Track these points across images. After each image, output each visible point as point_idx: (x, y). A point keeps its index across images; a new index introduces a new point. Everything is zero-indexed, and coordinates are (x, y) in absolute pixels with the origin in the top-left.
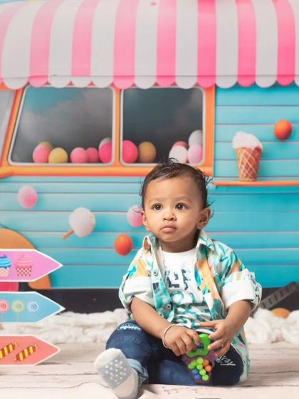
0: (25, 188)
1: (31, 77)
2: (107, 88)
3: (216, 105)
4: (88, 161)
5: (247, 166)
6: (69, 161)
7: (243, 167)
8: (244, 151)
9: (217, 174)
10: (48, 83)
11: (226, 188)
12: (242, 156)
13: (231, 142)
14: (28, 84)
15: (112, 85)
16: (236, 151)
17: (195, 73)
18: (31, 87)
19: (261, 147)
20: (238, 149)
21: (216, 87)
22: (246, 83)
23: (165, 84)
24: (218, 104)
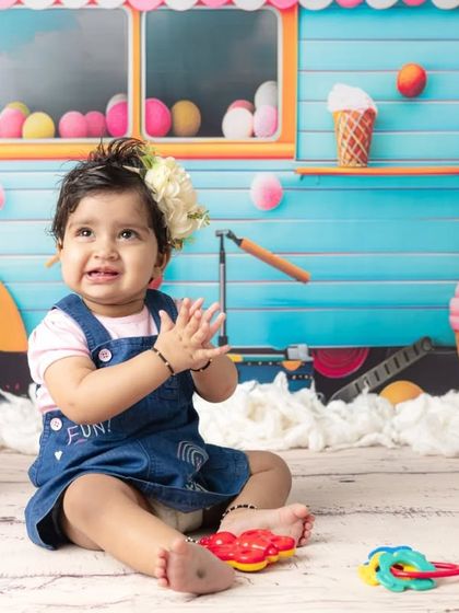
2: (117, 9)
3: (299, 39)
4: (89, 134)
5: (352, 142)
6: (57, 134)
7: (346, 143)
8: (347, 116)
9: (302, 156)
10: (19, 2)
11: (316, 179)
12: (343, 124)
13: (326, 101)
15: (126, 3)
16: (334, 117)
19: (376, 109)
20: (337, 113)
21: (300, 8)
22: (348, 2)
23: (214, 2)
24: (303, 36)
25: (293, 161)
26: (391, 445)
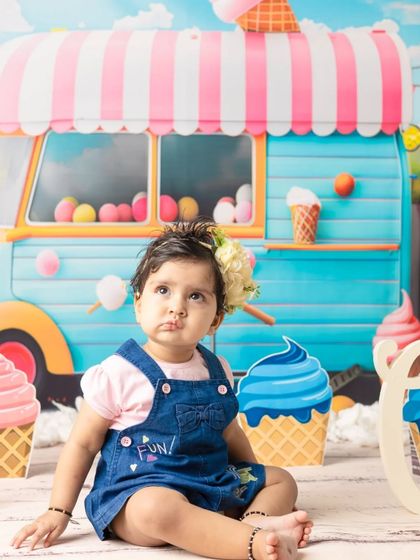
0: (45, 252)
1: (54, 121)
2: (141, 134)
3: (267, 155)
4: (120, 219)
5: (304, 227)
6: (98, 220)
7: (299, 227)
8: (301, 209)
9: (270, 235)
10: (73, 128)
11: (278, 253)
12: (298, 214)
13: (285, 198)
14: (50, 129)
15: (148, 130)
16: (291, 210)
17: (243, 118)
18: (54, 133)
19: (320, 205)
20: (293, 207)
21: (268, 135)
22: (301, 130)
23: (208, 130)
24: (270, 153)
25: (263, 240)
26: (336, 440)
